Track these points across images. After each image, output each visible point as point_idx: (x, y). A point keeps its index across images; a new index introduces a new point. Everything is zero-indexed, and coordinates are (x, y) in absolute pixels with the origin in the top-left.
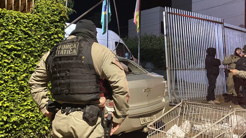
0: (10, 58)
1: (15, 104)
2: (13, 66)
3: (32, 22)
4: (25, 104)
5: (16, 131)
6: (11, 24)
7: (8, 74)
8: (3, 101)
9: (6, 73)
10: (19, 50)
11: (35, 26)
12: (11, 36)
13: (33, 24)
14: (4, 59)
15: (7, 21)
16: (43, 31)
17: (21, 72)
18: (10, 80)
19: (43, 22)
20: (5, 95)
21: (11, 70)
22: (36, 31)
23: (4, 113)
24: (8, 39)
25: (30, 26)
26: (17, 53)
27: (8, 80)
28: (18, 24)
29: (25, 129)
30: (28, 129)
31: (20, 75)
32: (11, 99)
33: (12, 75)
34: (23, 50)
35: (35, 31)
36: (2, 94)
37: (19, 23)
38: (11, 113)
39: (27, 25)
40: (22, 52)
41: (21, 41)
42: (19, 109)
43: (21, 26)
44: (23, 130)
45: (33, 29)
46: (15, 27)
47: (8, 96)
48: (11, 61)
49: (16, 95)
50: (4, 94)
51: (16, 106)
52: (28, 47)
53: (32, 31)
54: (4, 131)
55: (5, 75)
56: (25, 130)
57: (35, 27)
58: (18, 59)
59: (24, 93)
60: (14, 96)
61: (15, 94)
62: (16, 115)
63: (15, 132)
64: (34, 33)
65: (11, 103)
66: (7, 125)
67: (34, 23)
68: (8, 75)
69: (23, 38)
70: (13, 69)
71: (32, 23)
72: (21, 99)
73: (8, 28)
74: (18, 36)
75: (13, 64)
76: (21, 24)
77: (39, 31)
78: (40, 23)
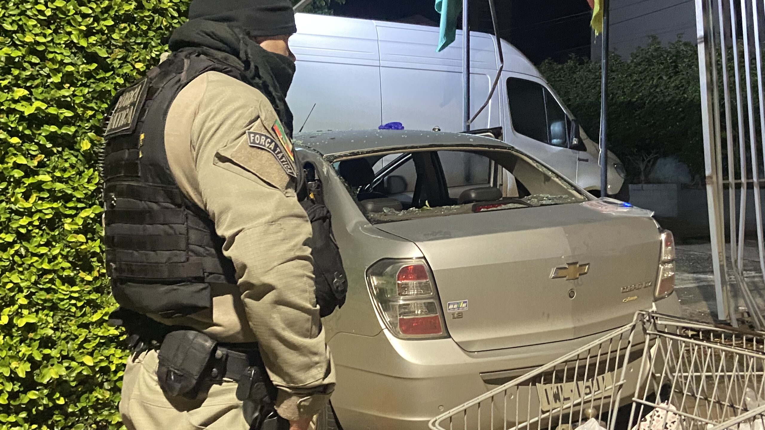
0: (34, 149)
1: (60, 319)
2: (47, 178)
3: (112, 13)
4: (96, 317)
5: (67, 416)
6: (33, 22)
7: (31, 208)
8: (16, 307)
9: (23, 204)
10: (67, 122)
11: (125, 28)
12: (37, 68)
13: (117, 19)
14: (15, 155)
15: (19, 15)
16: (153, 44)
17: (79, 200)
18: (37, 231)
19: (155, 10)
20: (22, 285)
21: (42, 195)
22: (128, 47)
23: (20, 351)
24: (26, 80)
25: (104, 28)
26: (59, 132)
27: (32, 230)
28: (60, 22)
29: (101, 409)
30: (113, 411)
31: (75, 212)
32: (45, 301)
33: (46, 214)
34: (82, 120)
35: (126, 46)
36: (11, 282)
37: (61, 18)
38: (47, 351)
39: (93, 23)
40: (79, 126)
41: (73, 84)
42: (75, 335)
43: (69, 29)
44: (91, 412)
45: (118, 38)
46: (51, 34)
47: (33, 290)
48: (39, 162)
49: (63, 285)
50: (15, 282)
51: (63, 324)
52: (100, 107)
53: (113, 45)
54: (23, 415)
55: (20, 214)
56: (100, 414)
57: (125, 32)
58: (66, 154)
59: (89, 278)
60: (54, 289)
61: (58, 282)
62: (64, 358)
63: (65, 419)
64: (120, 53)
65: (47, 315)
66: (32, 395)
67: (121, 16)
68: (30, 213)
69: (81, 76)
70: (49, 191)
71: (111, 17)
72: (80, 301)
73: (21, 39)
74: (60, 66)
75: (49, 173)
76: (69, 23)
77: (142, 46)
78: (142, 15)
